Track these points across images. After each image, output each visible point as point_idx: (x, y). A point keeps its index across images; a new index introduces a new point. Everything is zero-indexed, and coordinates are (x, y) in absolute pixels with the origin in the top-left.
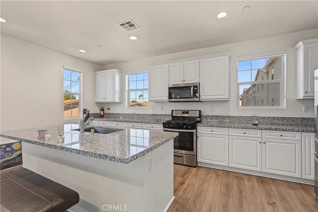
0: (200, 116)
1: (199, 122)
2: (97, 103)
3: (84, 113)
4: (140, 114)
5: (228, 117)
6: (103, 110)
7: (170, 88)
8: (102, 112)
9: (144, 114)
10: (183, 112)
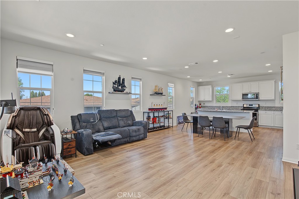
0: (259, 107)
1: (259, 109)
2: (199, 101)
3: (195, 106)
5: (274, 107)
6: (200, 104)
7: (243, 95)
8: (200, 105)
9: (226, 106)
10: (250, 105)
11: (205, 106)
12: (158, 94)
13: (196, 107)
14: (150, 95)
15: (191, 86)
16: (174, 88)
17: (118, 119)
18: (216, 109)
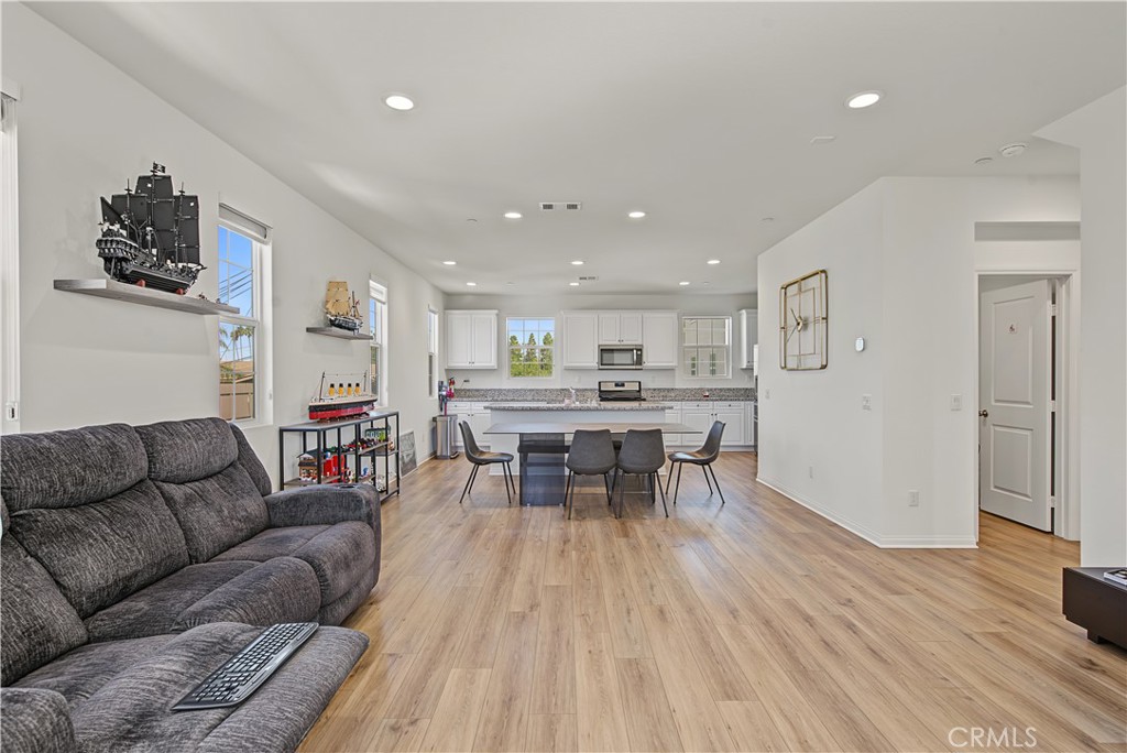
0: (639, 390)
2: (448, 371)
3: (440, 389)
5: (673, 389)
7: (601, 350)
8: (452, 387)
9: (546, 390)
10: (617, 385)
11: (469, 390)
12: (341, 325)
13: (444, 393)
14: (308, 330)
15: (432, 308)
16: (385, 307)
17: (169, 501)
18: (567, 401)
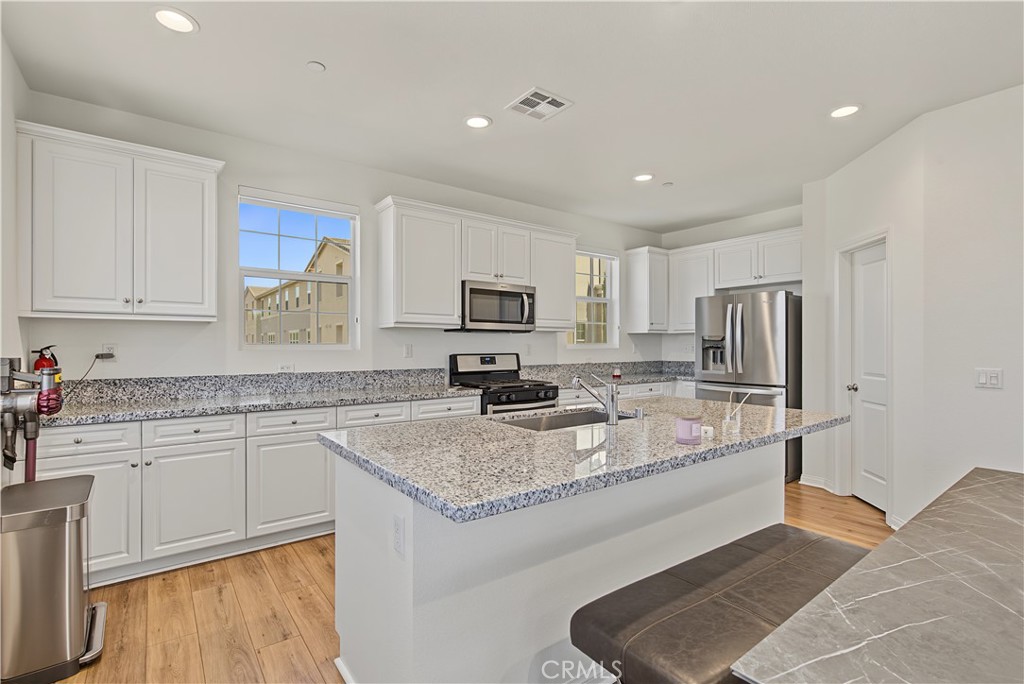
2: (35, 325)
4: (321, 375)
7: (472, 291)
10: (483, 361)
